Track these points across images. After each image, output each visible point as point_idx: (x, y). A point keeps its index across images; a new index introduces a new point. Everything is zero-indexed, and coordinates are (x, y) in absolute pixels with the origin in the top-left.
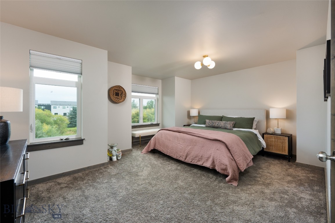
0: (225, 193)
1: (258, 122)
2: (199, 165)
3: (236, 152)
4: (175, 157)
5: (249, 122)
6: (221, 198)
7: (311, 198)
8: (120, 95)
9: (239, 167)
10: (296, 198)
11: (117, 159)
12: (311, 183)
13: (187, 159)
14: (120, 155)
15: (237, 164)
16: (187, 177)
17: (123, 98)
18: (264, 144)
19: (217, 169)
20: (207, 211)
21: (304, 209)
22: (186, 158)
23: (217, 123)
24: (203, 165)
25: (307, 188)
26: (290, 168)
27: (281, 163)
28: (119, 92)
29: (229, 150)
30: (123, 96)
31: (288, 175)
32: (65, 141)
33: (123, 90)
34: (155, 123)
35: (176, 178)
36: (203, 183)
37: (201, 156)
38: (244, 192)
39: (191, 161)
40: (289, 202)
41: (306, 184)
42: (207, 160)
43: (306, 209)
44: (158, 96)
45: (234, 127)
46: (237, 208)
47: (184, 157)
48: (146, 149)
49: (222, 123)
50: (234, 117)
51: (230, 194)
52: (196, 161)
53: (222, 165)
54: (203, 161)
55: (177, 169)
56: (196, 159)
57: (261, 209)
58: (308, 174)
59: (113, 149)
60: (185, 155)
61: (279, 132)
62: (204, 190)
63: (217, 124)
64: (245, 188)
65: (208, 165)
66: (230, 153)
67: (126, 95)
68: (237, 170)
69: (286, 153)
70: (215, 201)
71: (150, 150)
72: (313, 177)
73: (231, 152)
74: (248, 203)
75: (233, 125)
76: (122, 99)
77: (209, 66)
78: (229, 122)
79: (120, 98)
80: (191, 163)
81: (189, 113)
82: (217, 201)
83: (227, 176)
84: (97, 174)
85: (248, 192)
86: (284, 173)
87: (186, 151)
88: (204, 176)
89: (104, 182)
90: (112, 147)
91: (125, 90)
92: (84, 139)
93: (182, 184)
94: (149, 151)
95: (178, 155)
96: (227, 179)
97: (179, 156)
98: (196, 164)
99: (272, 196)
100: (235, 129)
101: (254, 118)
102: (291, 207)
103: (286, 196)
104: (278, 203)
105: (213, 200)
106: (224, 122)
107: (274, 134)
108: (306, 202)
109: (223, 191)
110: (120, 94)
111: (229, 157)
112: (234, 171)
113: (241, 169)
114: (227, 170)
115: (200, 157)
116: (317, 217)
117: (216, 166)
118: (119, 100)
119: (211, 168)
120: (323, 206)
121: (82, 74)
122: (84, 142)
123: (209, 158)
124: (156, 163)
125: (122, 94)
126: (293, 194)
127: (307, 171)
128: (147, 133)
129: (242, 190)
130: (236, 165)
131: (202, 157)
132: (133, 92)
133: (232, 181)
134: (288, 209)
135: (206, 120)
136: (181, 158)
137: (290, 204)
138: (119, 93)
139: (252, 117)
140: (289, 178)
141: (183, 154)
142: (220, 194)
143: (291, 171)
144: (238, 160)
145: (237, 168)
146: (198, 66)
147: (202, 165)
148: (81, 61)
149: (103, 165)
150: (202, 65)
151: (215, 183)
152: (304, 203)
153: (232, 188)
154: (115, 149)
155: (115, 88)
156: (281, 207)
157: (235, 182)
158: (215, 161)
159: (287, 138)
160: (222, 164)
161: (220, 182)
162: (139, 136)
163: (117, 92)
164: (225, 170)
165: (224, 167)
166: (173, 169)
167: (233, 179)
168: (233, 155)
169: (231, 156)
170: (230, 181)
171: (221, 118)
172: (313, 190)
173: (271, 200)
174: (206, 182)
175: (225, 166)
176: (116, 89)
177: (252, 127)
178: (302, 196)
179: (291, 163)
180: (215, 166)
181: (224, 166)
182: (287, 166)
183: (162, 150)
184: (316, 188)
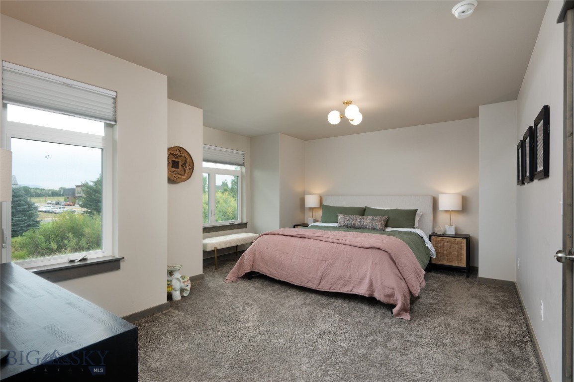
0: (397, 333)
1: (422, 216)
2: (346, 292)
3: (406, 266)
4: (297, 283)
5: (409, 217)
6: (394, 341)
7: (509, 324)
8: (180, 167)
9: (411, 289)
10: (492, 327)
11: (183, 297)
12: (504, 305)
13: (321, 285)
14: (189, 288)
15: (409, 285)
16: (329, 314)
17: (187, 171)
18: (433, 252)
19: (378, 296)
20: (382, 362)
21: (505, 339)
22: (320, 283)
23: (357, 220)
24: (352, 293)
25: (500, 312)
26: (471, 287)
27: (458, 280)
28: (179, 160)
29: (395, 263)
30: (188, 168)
31: (473, 297)
32: (78, 263)
33: (187, 157)
34: (238, 221)
35: (312, 319)
36: (360, 322)
37: (348, 276)
38: (423, 328)
39: (331, 287)
40: (486, 334)
41: (498, 307)
42: (360, 282)
43: (508, 340)
44: (244, 169)
45: (386, 226)
46: (423, 351)
47: (316, 282)
48: (233, 273)
49: (367, 220)
50: (386, 209)
51: (405, 332)
52: (339, 287)
53: (386, 288)
54: (352, 285)
55: (305, 304)
56: (339, 282)
57: (454, 348)
58: (496, 292)
59: (174, 277)
60: (318, 277)
61: (451, 232)
62: (366, 332)
63: (359, 221)
64: (422, 321)
65: (362, 290)
66: (397, 267)
67: (193, 167)
68: (408, 295)
69: (463, 264)
70: (387, 345)
71: (242, 273)
72: (503, 296)
73: (399, 266)
74: (434, 342)
75: (385, 221)
76: (186, 175)
77: (352, 120)
78: (378, 218)
79: (182, 173)
80: (330, 291)
81: (302, 201)
82: (390, 345)
83: (393, 306)
84: (155, 328)
85: (429, 327)
86: (467, 295)
87: (321, 271)
88: (355, 310)
89: (180, 340)
90: (171, 273)
91: (191, 157)
92: (123, 258)
93: (326, 326)
94: (240, 276)
95: (303, 279)
96: (395, 310)
97: (307, 281)
98: (339, 291)
99: (462, 328)
100: (389, 229)
101: (417, 210)
102: (489, 339)
103: (479, 326)
104: (473, 337)
105: (384, 345)
106: (371, 217)
107: (444, 235)
108: (504, 330)
109: (394, 330)
110: (180, 164)
111: (397, 275)
112: (405, 296)
113: (414, 292)
114: (394, 295)
115: (346, 279)
116: (522, 347)
117: (376, 291)
118: (180, 176)
119: (367, 296)
120: (525, 333)
121: (116, 121)
122: (122, 264)
123: (362, 279)
124: (263, 297)
125: (185, 163)
126: (487, 322)
127: (494, 288)
128: (229, 242)
129: (419, 325)
130: (406, 287)
131: (350, 278)
132: (205, 160)
133: (401, 312)
134: (487, 342)
135: (339, 215)
136: (311, 284)
137: (487, 336)
138: (178, 162)
139: (413, 208)
140: (476, 301)
141: (315, 276)
142: (391, 334)
143: (474, 290)
144: (409, 278)
145: (408, 292)
146: (334, 119)
147: (350, 293)
148: (114, 94)
149: (159, 309)
150: (343, 117)
151: (378, 319)
152: (502, 332)
153: (405, 323)
154: (177, 275)
155: (172, 152)
156: (477, 341)
157: (405, 314)
158: (374, 283)
159: (464, 241)
160: (386, 286)
161: (383, 318)
162: (213, 249)
163: (174, 159)
164: (391, 296)
165: (389, 292)
166: (299, 303)
167: (404, 309)
168: (401, 271)
169: (399, 272)
170: (398, 314)
171: (363, 212)
172: (508, 313)
173: (462, 333)
174: (362, 320)
175: (391, 290)
176: (173, 155)
177: (414, 225)
178: (498, 323)
179: (470, 279)
180: (373, 291)
181: (389, 289)
182: (467, 283)
183: (268, 272)
184: (511, 310)
